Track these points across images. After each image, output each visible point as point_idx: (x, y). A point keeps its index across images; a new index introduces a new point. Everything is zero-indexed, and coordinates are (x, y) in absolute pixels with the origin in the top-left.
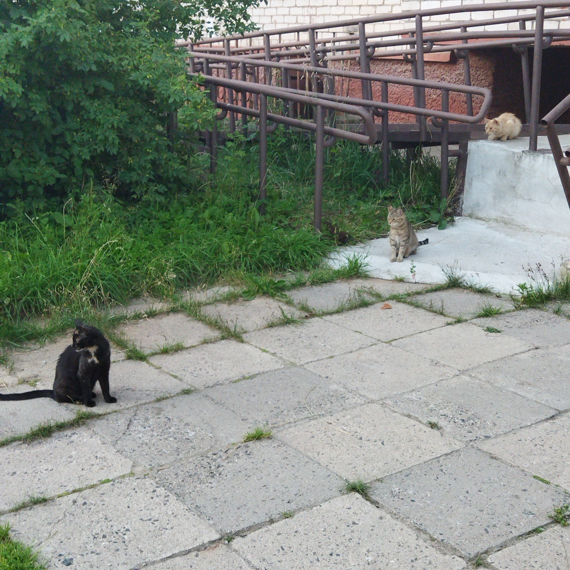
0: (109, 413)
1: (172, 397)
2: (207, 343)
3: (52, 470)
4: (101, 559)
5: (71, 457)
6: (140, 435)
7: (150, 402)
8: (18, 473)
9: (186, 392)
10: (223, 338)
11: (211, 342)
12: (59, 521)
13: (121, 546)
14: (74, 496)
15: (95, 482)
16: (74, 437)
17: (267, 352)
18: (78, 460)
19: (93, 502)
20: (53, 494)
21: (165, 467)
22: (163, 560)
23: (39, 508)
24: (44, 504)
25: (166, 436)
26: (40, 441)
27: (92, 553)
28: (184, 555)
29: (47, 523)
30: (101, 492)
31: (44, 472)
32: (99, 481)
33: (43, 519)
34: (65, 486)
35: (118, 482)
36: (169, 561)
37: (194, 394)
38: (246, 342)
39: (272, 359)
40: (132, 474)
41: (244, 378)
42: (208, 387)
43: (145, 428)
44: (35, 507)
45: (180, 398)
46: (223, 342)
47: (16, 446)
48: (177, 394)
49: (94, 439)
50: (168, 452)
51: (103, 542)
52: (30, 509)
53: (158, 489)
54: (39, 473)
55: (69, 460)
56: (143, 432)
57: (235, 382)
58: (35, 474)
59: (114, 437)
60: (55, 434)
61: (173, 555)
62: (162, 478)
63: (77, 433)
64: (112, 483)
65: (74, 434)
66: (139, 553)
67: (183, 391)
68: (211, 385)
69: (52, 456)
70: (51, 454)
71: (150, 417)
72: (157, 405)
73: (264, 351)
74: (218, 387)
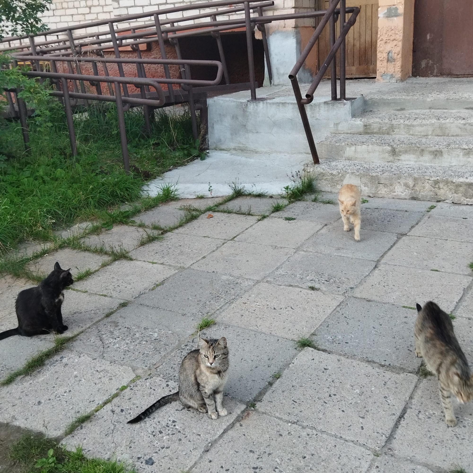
0: (78, 335)
1: (115, 311)
2: (105, 266)
3: (70, 391)
4: (174, 451)
5: (76, 376)
6: (117, 345)
7: (102, 319)
8: (43, 401)
9: (124, 305)
10: (115, 260)
11: (108, 265)
12: (113, 431)
13: (180, 436)
14: (108, 407)
15: (114, 392)
16: (65, 360)
17: (156, 263)
18: (85, 377)
19: (127, 407)
20: (89, 411)
21: (158, 365)
22: (221, 436)
23: (87, 425)
24: (89, 421)
25: (138, 341)
26: (38, 370)
27: (163, 448)
28: (232, 428)
29: (104, 435)
30: (127, 397)
31: (65, 394)
32: (117, 389)
33: (99, 433)
34: (93, 401)
35: (134, 386)
36: (225, 436)
37: (130, 305)
38: (135, 260)
39: (164, 267)
40: (138, 377)
41: (157, 286)
42: (136, 298)
43: (115, 339)
44: (83, 425)
45: (122, 310)
46: (117, 262)
47: (20, 380)
48: (117, 308)
49: (82, 358)
50: (150, 353)
51: (163, 437)
52: (81, 429)
53: (169, 383)
54: (61, 396)
55: (77, 379)
56: (117, 342)
57: (153, 289)
58: (59, 399)
59: (99, 352)
60: (47, 362)
61: (224, 430)
62: (165, 374)
63: (64, 356)
64: (129, 388)
65: (62, 358)
66: (199, 437)
67: (120, 304)
68: (137, 296)
69: (59, 379)
70: (57, 378)
71: (112, 330)
72: (109, 319)
73: (153, 263)
74: (143, 296)
